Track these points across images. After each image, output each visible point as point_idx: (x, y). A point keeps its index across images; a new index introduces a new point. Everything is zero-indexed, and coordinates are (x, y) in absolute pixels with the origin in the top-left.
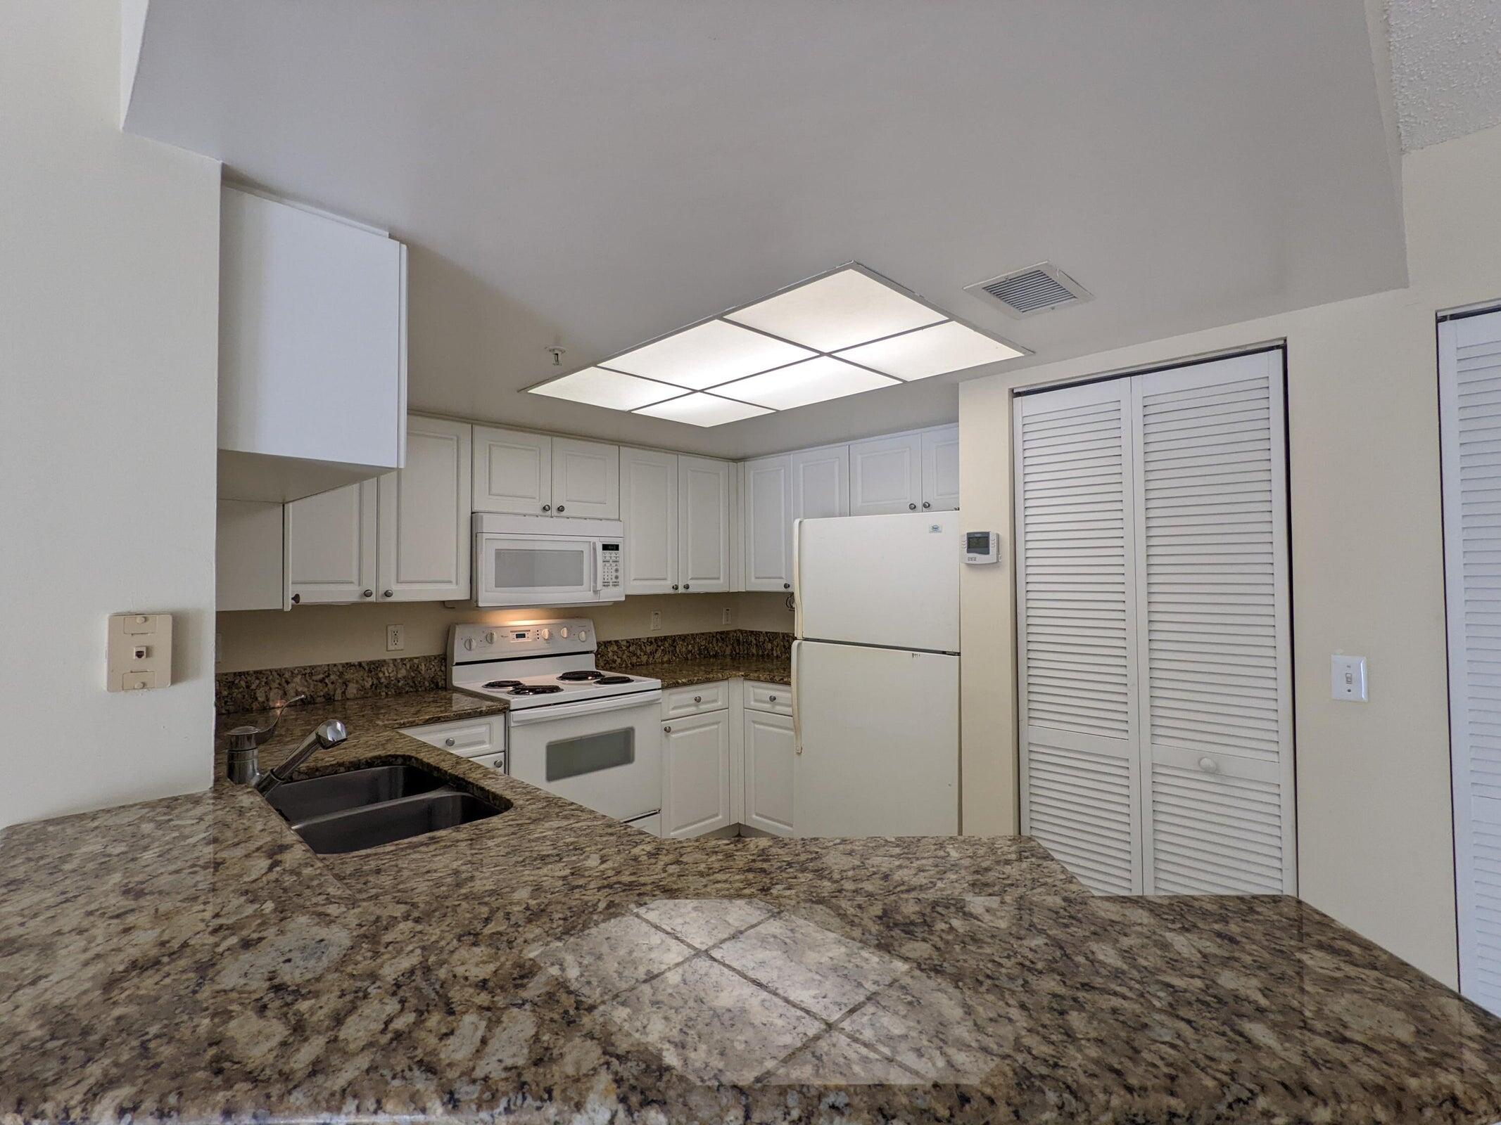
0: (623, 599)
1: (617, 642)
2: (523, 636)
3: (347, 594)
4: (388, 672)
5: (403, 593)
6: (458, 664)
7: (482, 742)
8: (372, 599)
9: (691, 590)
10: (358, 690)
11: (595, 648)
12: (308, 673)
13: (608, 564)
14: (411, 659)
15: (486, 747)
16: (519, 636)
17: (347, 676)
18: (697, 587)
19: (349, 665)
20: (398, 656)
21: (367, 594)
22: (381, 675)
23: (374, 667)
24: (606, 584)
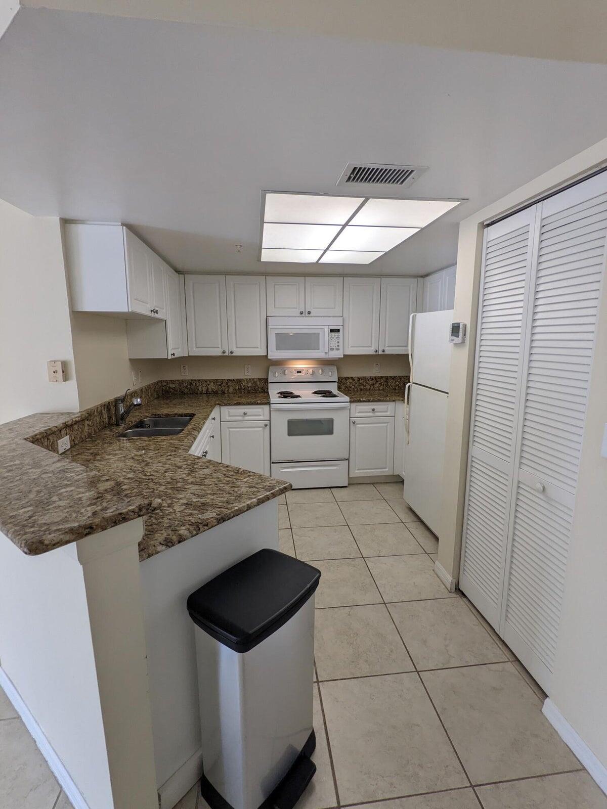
0: (342, 357)
1: (352, 378)
2: (300, 372)
3: (217, 352)
4: (244, 384)
5: (238, 352)
6: (270, 383)
7: (260, 415)
8: (226, 354)
9: (387, 353)
10: (234, 390)
11: (337, 380)
12: (215, 381)
13: (333, 339)
14: (253, 379)
15: (261, 418)
16: (298, 372)
17: (229, 384)
18: (389, 351)
19: (230, 380)
20: (248, 377)
21: (224, 352)
22: (242, 385)
23: (239, 381)
24: (332, 349)
